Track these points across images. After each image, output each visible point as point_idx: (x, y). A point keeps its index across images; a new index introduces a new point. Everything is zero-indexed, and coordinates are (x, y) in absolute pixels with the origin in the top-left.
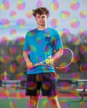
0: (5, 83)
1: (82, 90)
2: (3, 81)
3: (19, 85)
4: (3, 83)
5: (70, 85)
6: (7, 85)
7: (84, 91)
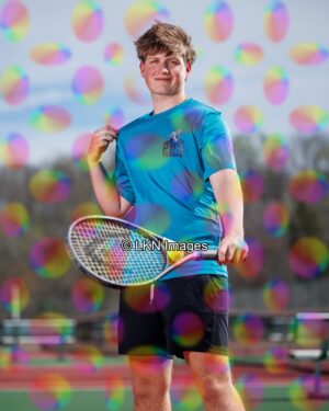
0: (16, 333)
2: (8, 324)
3: (70, 340)
4: (8, 331)
5: (266, 338)
6: (24, 340)
7: (323, 357)
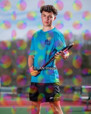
1: (87, 98)
